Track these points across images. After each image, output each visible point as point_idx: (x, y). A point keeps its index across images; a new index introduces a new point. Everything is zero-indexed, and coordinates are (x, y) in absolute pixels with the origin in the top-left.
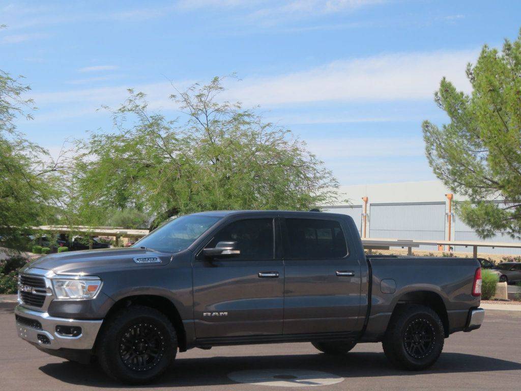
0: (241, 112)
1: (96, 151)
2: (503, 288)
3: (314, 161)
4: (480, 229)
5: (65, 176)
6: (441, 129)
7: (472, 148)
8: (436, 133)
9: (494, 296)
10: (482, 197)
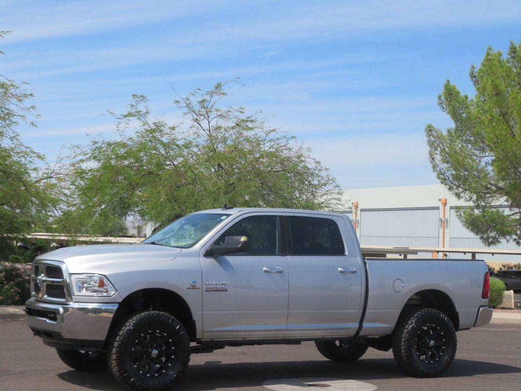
0: (243, 117)
1: (95, 157)
2: (509, 296)
3: (319, 168)
4: (485, 236)
5: (62, 184)
6: (445, 133)
7: (477, 153)
8: (440, 137)
9: (501, 304)
10: (486, 203)
